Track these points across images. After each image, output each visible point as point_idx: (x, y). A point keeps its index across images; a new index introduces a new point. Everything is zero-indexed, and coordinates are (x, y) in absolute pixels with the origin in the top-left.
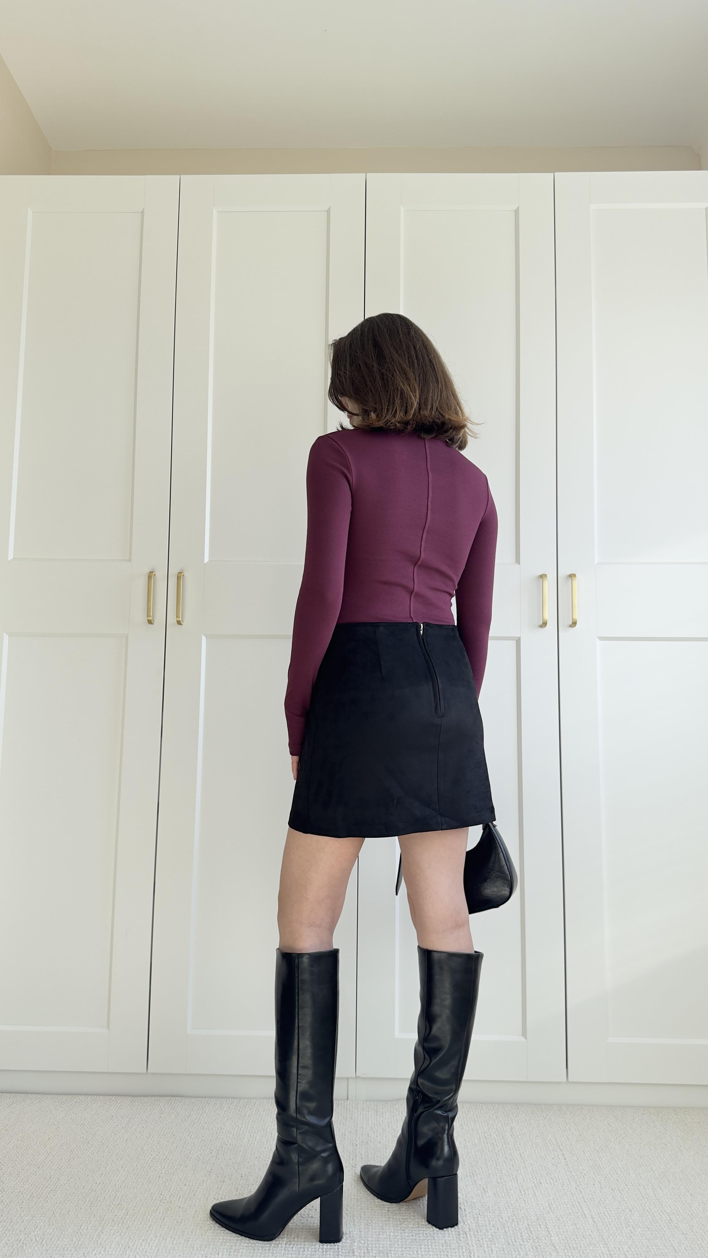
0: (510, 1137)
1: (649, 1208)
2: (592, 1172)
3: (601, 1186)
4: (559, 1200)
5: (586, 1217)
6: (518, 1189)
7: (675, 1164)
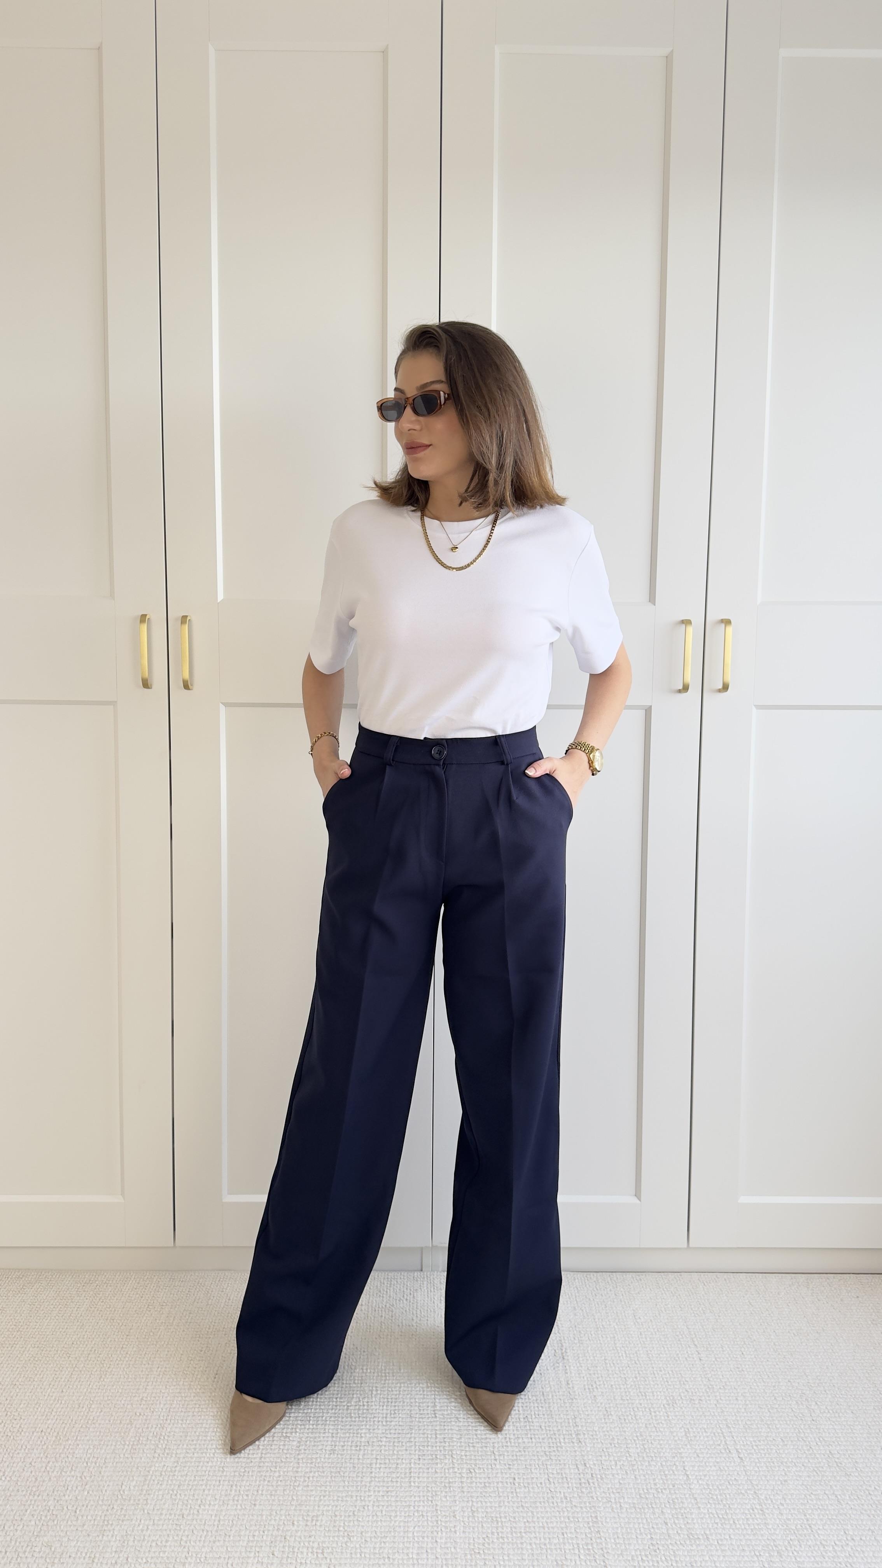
1: (805, 1434)
4: (697, 1425)
5: (730, 1452)
7: (832, 1365)
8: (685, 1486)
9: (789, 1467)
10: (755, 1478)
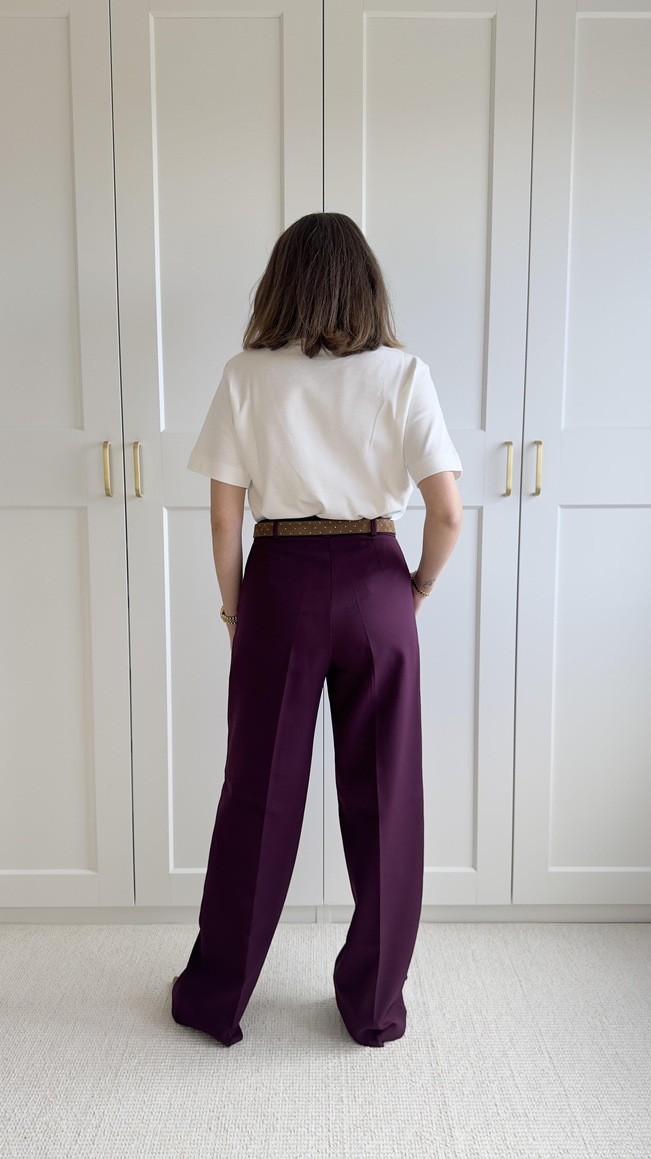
0: (472, 962)
1: (598, 1040)
2: (546, 1001)
3: (554, 1016)
4: (519, 1034)
5: (543, 1053)
6: (483, 1023)
7: (618, 989)
8: (510, 1078)
9: (585, 1064)
10: (561, 1072)
